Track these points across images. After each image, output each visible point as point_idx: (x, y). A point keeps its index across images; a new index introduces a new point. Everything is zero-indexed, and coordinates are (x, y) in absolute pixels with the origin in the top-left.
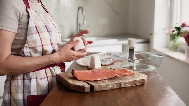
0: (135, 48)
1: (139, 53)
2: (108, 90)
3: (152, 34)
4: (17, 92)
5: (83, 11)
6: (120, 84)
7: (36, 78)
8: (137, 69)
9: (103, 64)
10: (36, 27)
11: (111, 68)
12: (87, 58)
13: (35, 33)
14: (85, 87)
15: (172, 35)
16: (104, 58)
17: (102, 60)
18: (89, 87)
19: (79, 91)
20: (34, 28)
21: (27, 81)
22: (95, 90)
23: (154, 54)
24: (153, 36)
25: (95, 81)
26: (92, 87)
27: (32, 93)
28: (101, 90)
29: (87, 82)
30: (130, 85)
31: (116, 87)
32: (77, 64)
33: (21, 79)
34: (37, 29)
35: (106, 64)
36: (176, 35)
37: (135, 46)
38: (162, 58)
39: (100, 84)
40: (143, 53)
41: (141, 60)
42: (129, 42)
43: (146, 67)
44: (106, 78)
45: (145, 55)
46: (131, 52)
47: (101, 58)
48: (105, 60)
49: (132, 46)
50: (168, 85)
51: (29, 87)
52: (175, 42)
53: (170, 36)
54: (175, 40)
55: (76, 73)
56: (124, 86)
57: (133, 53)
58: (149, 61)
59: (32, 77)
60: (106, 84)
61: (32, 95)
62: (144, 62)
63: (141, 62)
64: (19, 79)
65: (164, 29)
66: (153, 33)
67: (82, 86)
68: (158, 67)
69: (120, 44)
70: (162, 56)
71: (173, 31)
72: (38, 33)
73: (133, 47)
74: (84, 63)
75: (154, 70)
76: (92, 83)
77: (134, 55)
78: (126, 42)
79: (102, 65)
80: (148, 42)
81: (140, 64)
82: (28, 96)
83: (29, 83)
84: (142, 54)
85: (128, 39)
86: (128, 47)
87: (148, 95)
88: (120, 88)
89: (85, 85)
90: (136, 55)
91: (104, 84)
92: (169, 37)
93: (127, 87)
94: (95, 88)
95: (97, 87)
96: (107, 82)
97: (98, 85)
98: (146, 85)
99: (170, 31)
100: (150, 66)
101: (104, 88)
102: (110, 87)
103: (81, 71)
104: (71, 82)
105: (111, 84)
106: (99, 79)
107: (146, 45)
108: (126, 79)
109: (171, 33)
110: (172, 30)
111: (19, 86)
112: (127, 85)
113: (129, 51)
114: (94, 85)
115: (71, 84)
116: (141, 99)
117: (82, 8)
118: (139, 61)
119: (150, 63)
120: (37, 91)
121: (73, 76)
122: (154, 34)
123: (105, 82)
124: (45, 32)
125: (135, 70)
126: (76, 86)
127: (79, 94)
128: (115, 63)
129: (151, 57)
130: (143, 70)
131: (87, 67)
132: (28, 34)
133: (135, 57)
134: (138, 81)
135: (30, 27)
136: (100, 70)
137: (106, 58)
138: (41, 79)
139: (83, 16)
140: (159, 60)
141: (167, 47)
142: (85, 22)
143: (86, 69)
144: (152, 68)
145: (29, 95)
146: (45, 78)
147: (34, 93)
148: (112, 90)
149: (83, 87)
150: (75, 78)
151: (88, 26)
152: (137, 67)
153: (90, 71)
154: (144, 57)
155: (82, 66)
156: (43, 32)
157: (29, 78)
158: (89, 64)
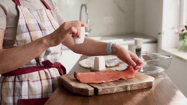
0: (142, 49)
1: (147, 54)
2: (113, 93)
3: (160, 34)
4: (7, 95)
5: (86, 8)
6: (126, 87)
7: (28, 81)
8: (144, 71)
9: (108, 65)
10: (26, 25)
11: (116, 70)
12: (91, 59)
13: (25, 32)
14: (89, 90)
15: (181, 34)
16: (109, 59)
17: (107, 62)
18: (93, 90)
19: (83, 94)
20: (24, 27)
21: (18, 84)
22: (99, 94)
23: (162, 55)
24: (161, 36)
25: (99, 83)
26: (96, 90)
27: (22, 97)
28: (106, 93)
29: (90, 84)
30: (137, 88)
31: (121, 90)
32: (80, 65)
33: (12, 82)
34: (27, 27)
35: (111, 66)
36: (186, 35)
37: (142, 47)
38: (171, 59)
39: (105, 87)
40: (151, 54)
41: (148, 61)
42: (136, 41)
43: (154, 69)
44: (111, 80)
45: (152, 56)
46: (138, 52)
47: (105, 60)
48: (110, 61)
49: (138, 46)
50: (177, 88)
51: (20, 90)
52: (185, 42)
53: (180, 36)
54: (185, 39)
55: (79, 75)
56: (130, 89)
57: (140, 53)
58: (157, 62)
59: (24, 80)
60: (111, 87)
61: (23, 99)
62: (151, 63)
63: (148, 63)
64: (10, 82)
65: (173, 28)
66: (162, 32)
67: (85, 89)
68: (166, 69)
69: (126, 44)
70: (171, 57)
71: (183, 30)
72: (29, 31)
73: (140, 47)
74: (87, 65)
75: (162, 72)
76: (96, 86)
77: (141, 56)
78: (132, 42)
79: (106, 66)
80: (155, 42)
81: (147, 66)
82: (18, 100)
83: (20, 86)
84: (149, 55)
85: (135, 38)
86: (135, 47)
87: (155, 99)
88: (126, 92)
89: (89, 88)
90: (143, 56)
91: (108, 87)
92: (178, 37)
93: (133, 90)
94: (100, 91)
95: (101, 90)
96: (112, 85)
97: (103, 88)
98: (153, 88)
99: (179, 30)
100: (158, 67)
101: (109, 92)
102: (115, 90)
103: (84, 73)
104: (73, 84)
105: (117, 87)
106: (104, 82)
107: (154, 45)
108: (132, 81)
109: (180, 32)
110: (181, 29)
111: (9, 88)
112: (134, 88)
113: (135, 51)
114: (98, 88)
115: (74, 87)
116: (148, 103)
117: (85, 5)
118: (146, 62)
119: (158, 64)
120: (29, 95)
121: (75, 79)
122: (162, 34)
123: (110, 84)
124: (37, 30)
125: (142, 72)
126: (79, 89)
127: (82, 98)
128: (120, 65)
129: (159, 58)
130: (151, 71)
131: (90, 68)
132: (17, 33)
133: (142, 58)
134: (145, 84)
135: (20, 26)
136: (105, 72)
137: (111, 59)
138: (34, 81)
139: (87, 14)
140: (168, 61)
141: (176, 47)
142: (88, 20)
143: (89, 70)
144: (160, 70)
145: (20, 98)
146: (38, 81)
147: (25, 97)
148: (117, 93)
149: (87, 91)
150: (78, 81)
151: (92, 25)
152: (144, 69)
153: (94, 73)
154: (152, 58)
155: (85, 68)
156: (35, 31)
157: (21, 80)
158: (92, 65)
